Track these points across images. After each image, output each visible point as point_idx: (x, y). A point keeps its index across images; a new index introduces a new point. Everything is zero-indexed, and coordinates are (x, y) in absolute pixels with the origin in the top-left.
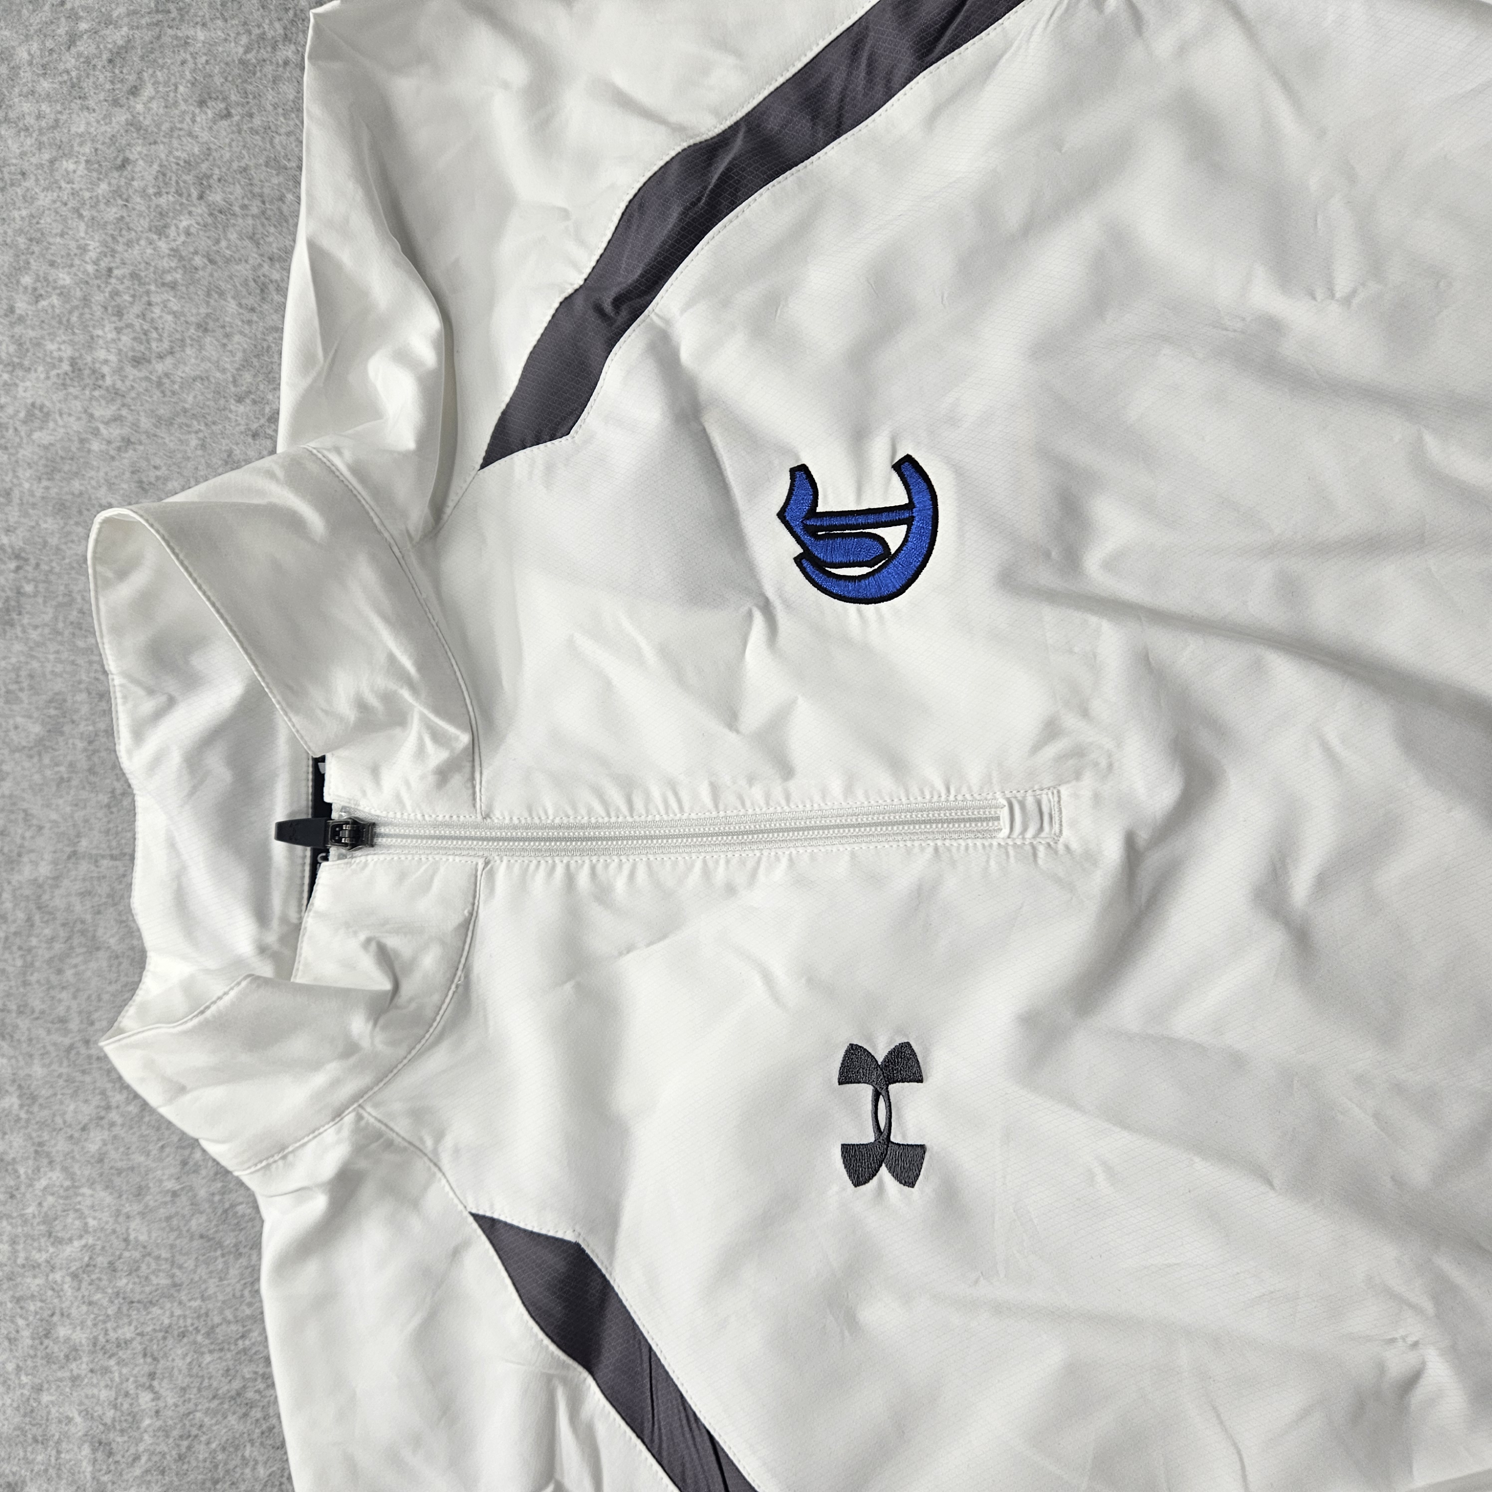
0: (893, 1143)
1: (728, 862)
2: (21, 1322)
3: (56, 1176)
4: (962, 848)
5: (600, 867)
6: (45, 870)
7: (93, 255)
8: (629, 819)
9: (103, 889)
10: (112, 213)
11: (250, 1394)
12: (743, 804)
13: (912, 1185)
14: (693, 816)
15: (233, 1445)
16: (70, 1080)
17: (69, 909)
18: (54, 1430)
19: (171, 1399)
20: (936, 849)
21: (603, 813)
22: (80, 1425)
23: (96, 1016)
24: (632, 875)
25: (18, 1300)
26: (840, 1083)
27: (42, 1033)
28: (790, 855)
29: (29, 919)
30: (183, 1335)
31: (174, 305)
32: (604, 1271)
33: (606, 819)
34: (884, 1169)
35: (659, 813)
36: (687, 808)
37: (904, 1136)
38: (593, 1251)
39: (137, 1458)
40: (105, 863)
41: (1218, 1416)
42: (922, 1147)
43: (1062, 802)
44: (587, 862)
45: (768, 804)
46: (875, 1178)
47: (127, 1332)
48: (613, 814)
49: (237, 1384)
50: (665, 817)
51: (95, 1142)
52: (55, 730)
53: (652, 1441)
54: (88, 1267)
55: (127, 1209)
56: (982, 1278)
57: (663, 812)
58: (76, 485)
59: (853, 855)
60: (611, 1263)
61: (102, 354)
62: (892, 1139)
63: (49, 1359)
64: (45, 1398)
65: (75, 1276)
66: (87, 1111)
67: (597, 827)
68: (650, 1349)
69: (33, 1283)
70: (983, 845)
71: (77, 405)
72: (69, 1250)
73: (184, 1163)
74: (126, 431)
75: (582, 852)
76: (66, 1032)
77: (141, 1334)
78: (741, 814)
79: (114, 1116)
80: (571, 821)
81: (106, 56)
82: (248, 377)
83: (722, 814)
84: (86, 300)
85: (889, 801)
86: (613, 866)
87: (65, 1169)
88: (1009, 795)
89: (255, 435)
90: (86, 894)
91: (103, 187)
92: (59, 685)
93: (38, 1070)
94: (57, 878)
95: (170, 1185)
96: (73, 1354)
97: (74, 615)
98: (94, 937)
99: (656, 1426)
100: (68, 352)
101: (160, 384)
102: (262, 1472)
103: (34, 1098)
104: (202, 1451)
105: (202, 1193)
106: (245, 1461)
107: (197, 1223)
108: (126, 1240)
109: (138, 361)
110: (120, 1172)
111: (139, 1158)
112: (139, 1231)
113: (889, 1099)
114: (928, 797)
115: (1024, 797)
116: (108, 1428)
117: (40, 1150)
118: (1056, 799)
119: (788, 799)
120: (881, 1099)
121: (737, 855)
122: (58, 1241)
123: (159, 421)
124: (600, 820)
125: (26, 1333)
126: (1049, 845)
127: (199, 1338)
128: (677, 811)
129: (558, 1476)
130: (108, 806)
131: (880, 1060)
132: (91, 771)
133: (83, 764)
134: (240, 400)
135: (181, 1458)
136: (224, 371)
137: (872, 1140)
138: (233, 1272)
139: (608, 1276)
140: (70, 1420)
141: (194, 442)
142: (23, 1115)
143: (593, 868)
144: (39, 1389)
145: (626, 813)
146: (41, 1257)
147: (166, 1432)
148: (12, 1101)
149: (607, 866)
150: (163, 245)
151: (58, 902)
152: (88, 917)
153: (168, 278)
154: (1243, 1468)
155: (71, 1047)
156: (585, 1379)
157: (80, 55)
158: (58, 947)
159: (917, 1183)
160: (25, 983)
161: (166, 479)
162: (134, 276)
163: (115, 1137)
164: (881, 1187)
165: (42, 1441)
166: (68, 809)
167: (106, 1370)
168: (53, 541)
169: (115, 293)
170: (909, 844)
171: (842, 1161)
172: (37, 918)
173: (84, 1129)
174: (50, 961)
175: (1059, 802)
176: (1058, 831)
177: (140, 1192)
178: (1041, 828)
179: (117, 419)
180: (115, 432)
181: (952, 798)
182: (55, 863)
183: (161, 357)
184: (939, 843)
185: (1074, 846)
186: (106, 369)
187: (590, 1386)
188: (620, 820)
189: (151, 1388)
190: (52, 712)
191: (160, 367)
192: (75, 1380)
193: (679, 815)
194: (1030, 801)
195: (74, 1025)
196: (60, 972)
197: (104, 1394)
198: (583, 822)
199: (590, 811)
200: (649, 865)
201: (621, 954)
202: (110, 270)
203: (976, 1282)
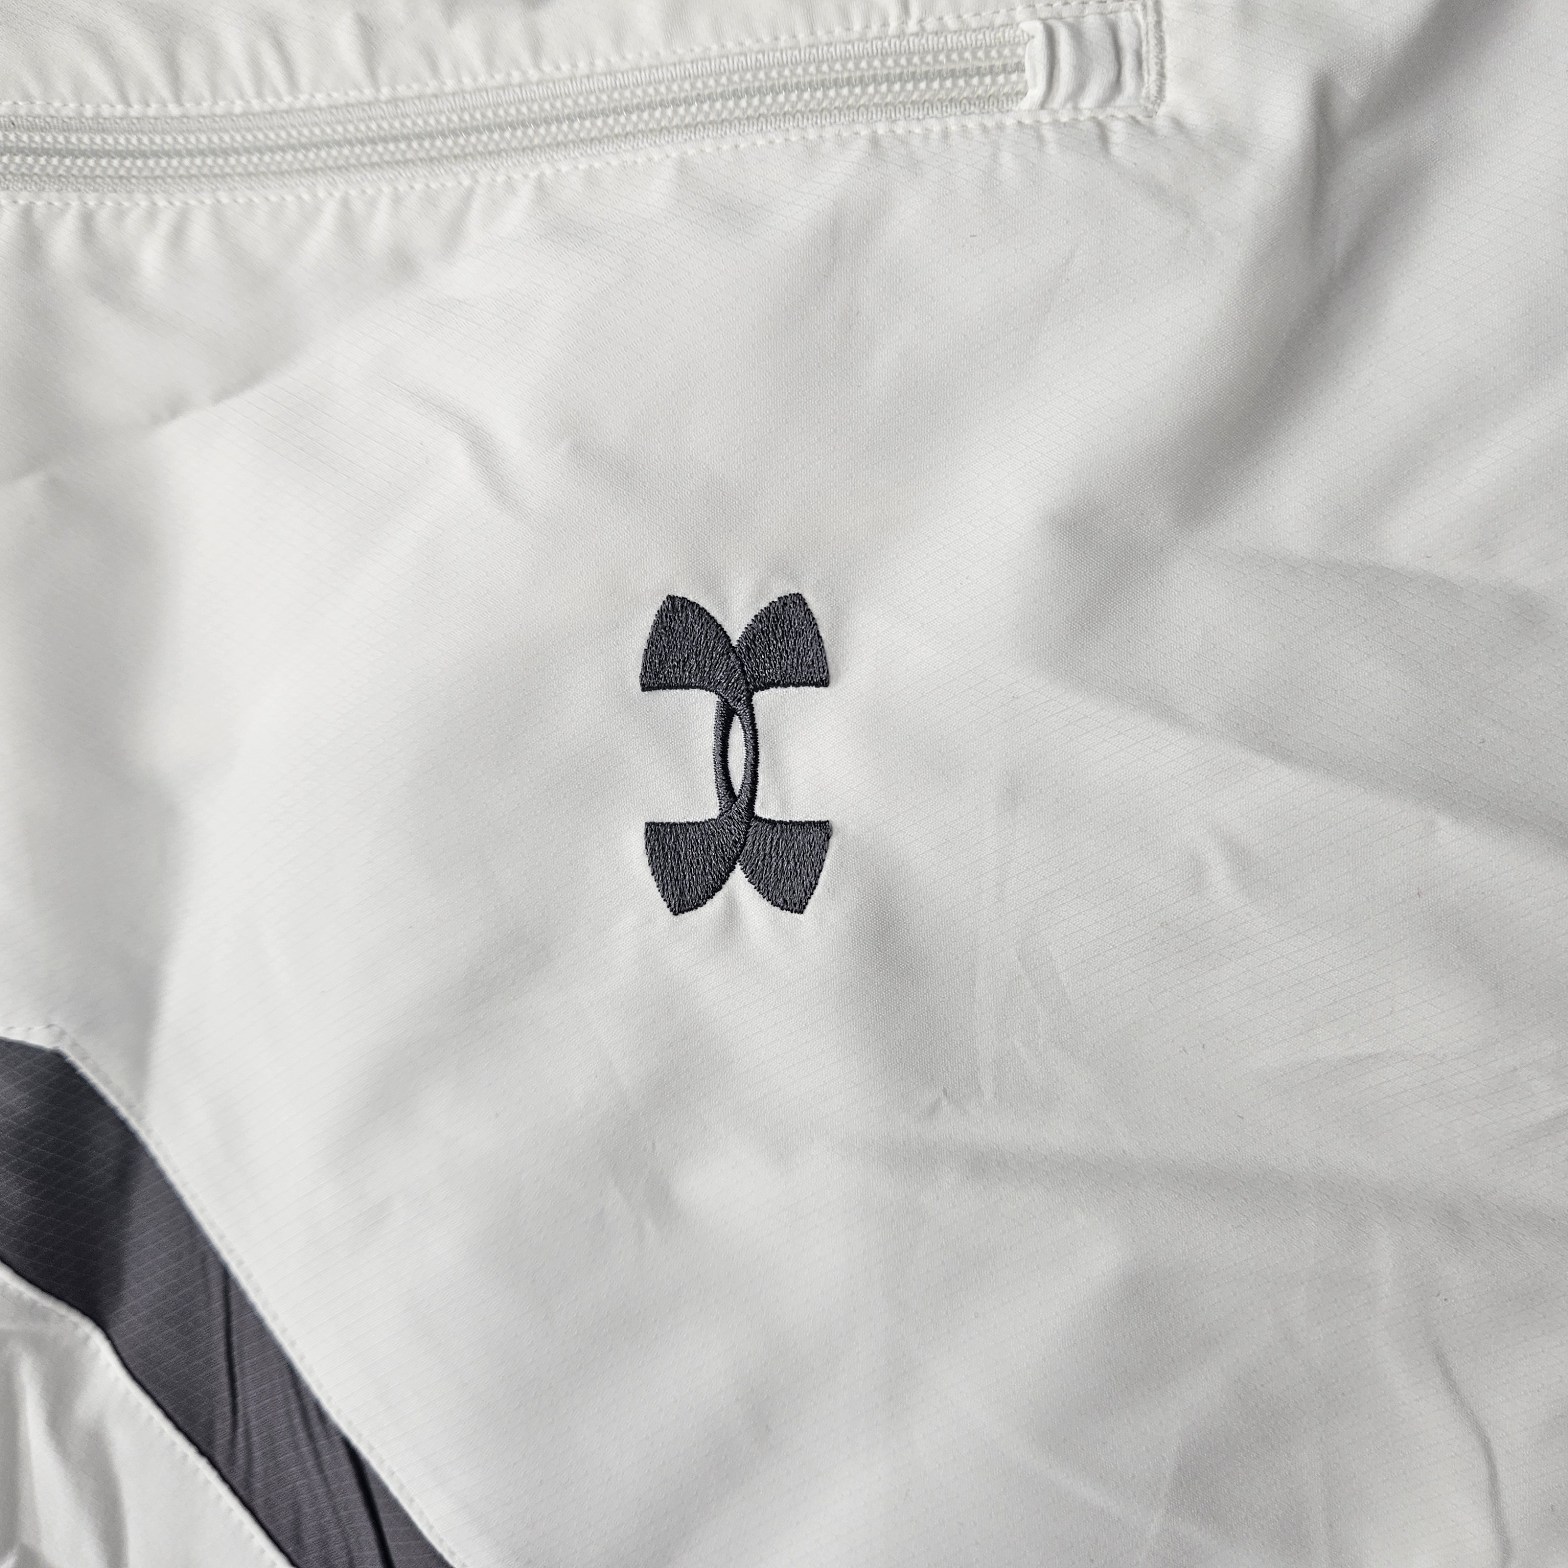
0: (760, 819)
1: (397, 200)
4: (935, 136)
5: (103, 218)
8: (174, 110)
12: (434, 68)
13: (799, 908)
14: (321, 99)
20: (875, 141)
21: (112, 96)
24: (178, 236)
26: (645, 687)
28: (541, 176)
32: (123, 1112)
33: (120, 109)
34: (738, 877)
35: (242, 96)
36: (304, 81)
37: (784, 804)
38: (96, 1070)
41: (1447, 1373)
42: (824, 828)
43: (1165, 23)
44: (75, 204)
45: (489, 63)
46: (719, 895)
48: (133, 96)
50: (256, 105)
53: (231, 1459)
56: (944, 1102)
57: (249, 90)
59: (683, 167)
60: (140, 1096)
62: (759, 811)
67: (100, 125)
68: (226, 1274)
70: (985, 129)
75: (61, 180)
78: (429, 91)
80: (38, 110)
83: (385, 92)
85: (767, 40)
86: (134, 218)
88: (1045, 13)
99: (240, 1430)
113: (753, 724)
114: (857, 27)
115: (1080, 17)
118: (1152, 19)
119: (536, 50)
120: (736, 724)
121: (418, 186)
124: (106, 110)
126: (1134, 121)
128: (282, 87)
129: (26, 1538)
131: (735, 633)
137: (714, 813)
139: (134, 1123)
143: (87, 220)
145: (166, 93)
149: (120, 214)
154: (1493, 1476)
156: (87, 1338)
159: (812, 902)
164: (732, 914)
170: (812, 134)
171: (646, 859)
175: (1159, 23)
176: (1153, 91)
178: (1117, 85)
181: (912, 26)
184: (881, 129)
185: (1194, 118)
187: (98, 1351)
188: (152, 111)
193: (288, 99)
194: (1092, 23)
198: (66, 112)
199: (80, 88)
200: (218, 215)
201: (156, 420)
203: (933, 1109)
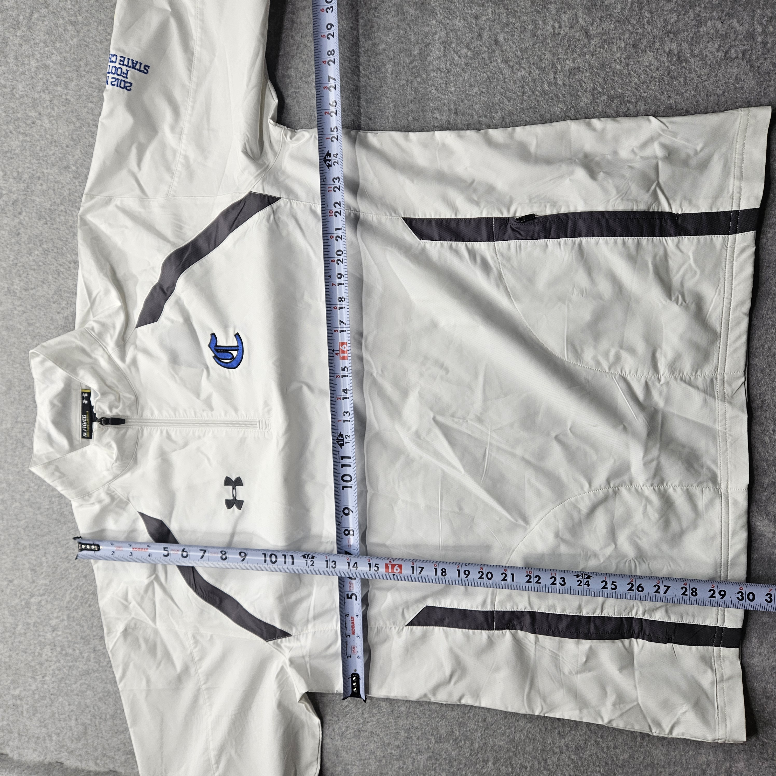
0: (237, 500)
2: (10, 541)
3: (17, 504)
6: (9, 426)
7: (11, 259)
9: (25, 431)
10: (16, 248)
11: (70, 558)
13: (240, 509)
15: (66, 569)
16: (19, 480)
17: (16, 436)
18: (21, 567)
19: (50, 559)
22: (27, 565)
23: (25, 464)
25: (9, 535)
27: (11, 468)
29: (6, 438)
30: (52, 543)
31: (35, 275)
39: (42, 573)
40: (25, 424)
42: (243, 501)
47: (38, 543)
49: (66, 555)
51: (27, 496)
52: (10, 389)
54: (27, 527)
55: (36, 512)
58: (11, 323)
61: (16, 287)
63: (19, 549)
64: (18, 559)
65: (24, 529)
66: (24, 488)
69: (13, 531)
71: (10, 301)
72: (23, 522)
73: (50, 501)
74: (23, 309)
76: (17, 468)
77: (42, 543)
79: (31, 489)
81: (11, 202)
82: (56, 297)
84: (10, 271)
87: (20, 503)
89: (58, 313)
90: (21, 432)
91: (13, 240)
92: (10, 377)
93: (11, 477)
94: (13, 428)
95: (47, 507)
96: (25, 548)
97: (12, 358)
98: (23, 444)
100: (6, 286)
101: (32, 297)
102: (74, 576)
103: (10, 484)
104: (59, 571)
105: (55, 509)
106: (69, 574)
107: (54, 516)
108: (36, 520)
109: (26, 290)
110: (34, 503)
111: (38, 500)
112: (40, 518)
116: (35, 566)
117: (13, 498)
122: (19, 520)
123: (32, 307)
125: (12, 543)
127: (56, 544)
130: (25, 410)
132: (20, 400)
133: (17, 397)
134: (54, 303)
135: (53, 573)
136: (49, 294)
137: (232, 499)
138: (64, 528)
140: (24, 564)
141: (42, 313)
142: (8, 489)
144: (16, 557)
146: (15, 524)
147: (49, 567)
148: (4, 485)
150: (31, 258)
151: (13, 434)
152: (21, 438)
153: (33, 267)
155: (19, 472)
157: (3, 201)
158: (14, 446)
160: (6, 455)
161: (35, 323)
162: (23, 266)
163: (32, 495)
165: (18, 569)
166: (14, 410)
167: (33, 552)
168: (6, 337)
169: (18, 270)
172: (8, 438)
173: (24, 492)
174: (12, 449)
177: (39, 508)
179: (21, 305)
180: (21, 309)
182: (12, 424)
183: (32, 289)
186: (17, 291)
189: (45, 556)
190: (8, 384)
191: (32, 292)
192: (26, 554)
195: (19, 466)
196: (15, 452)
197: (33, 558)
202: (16, 264)
